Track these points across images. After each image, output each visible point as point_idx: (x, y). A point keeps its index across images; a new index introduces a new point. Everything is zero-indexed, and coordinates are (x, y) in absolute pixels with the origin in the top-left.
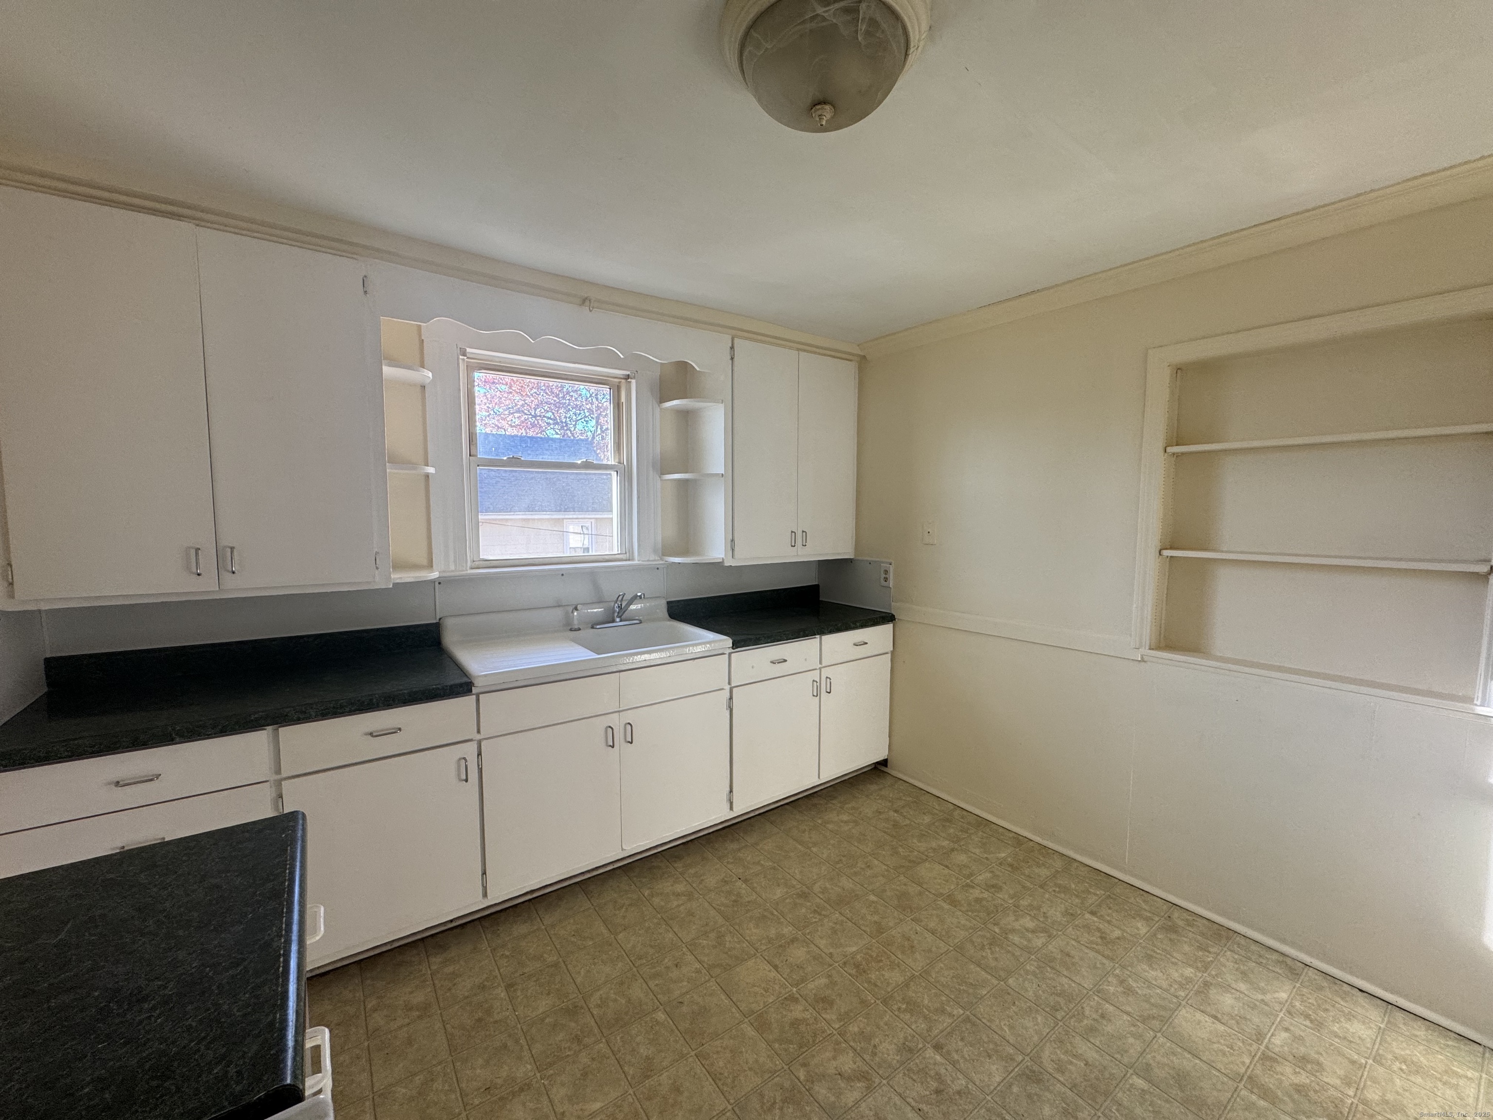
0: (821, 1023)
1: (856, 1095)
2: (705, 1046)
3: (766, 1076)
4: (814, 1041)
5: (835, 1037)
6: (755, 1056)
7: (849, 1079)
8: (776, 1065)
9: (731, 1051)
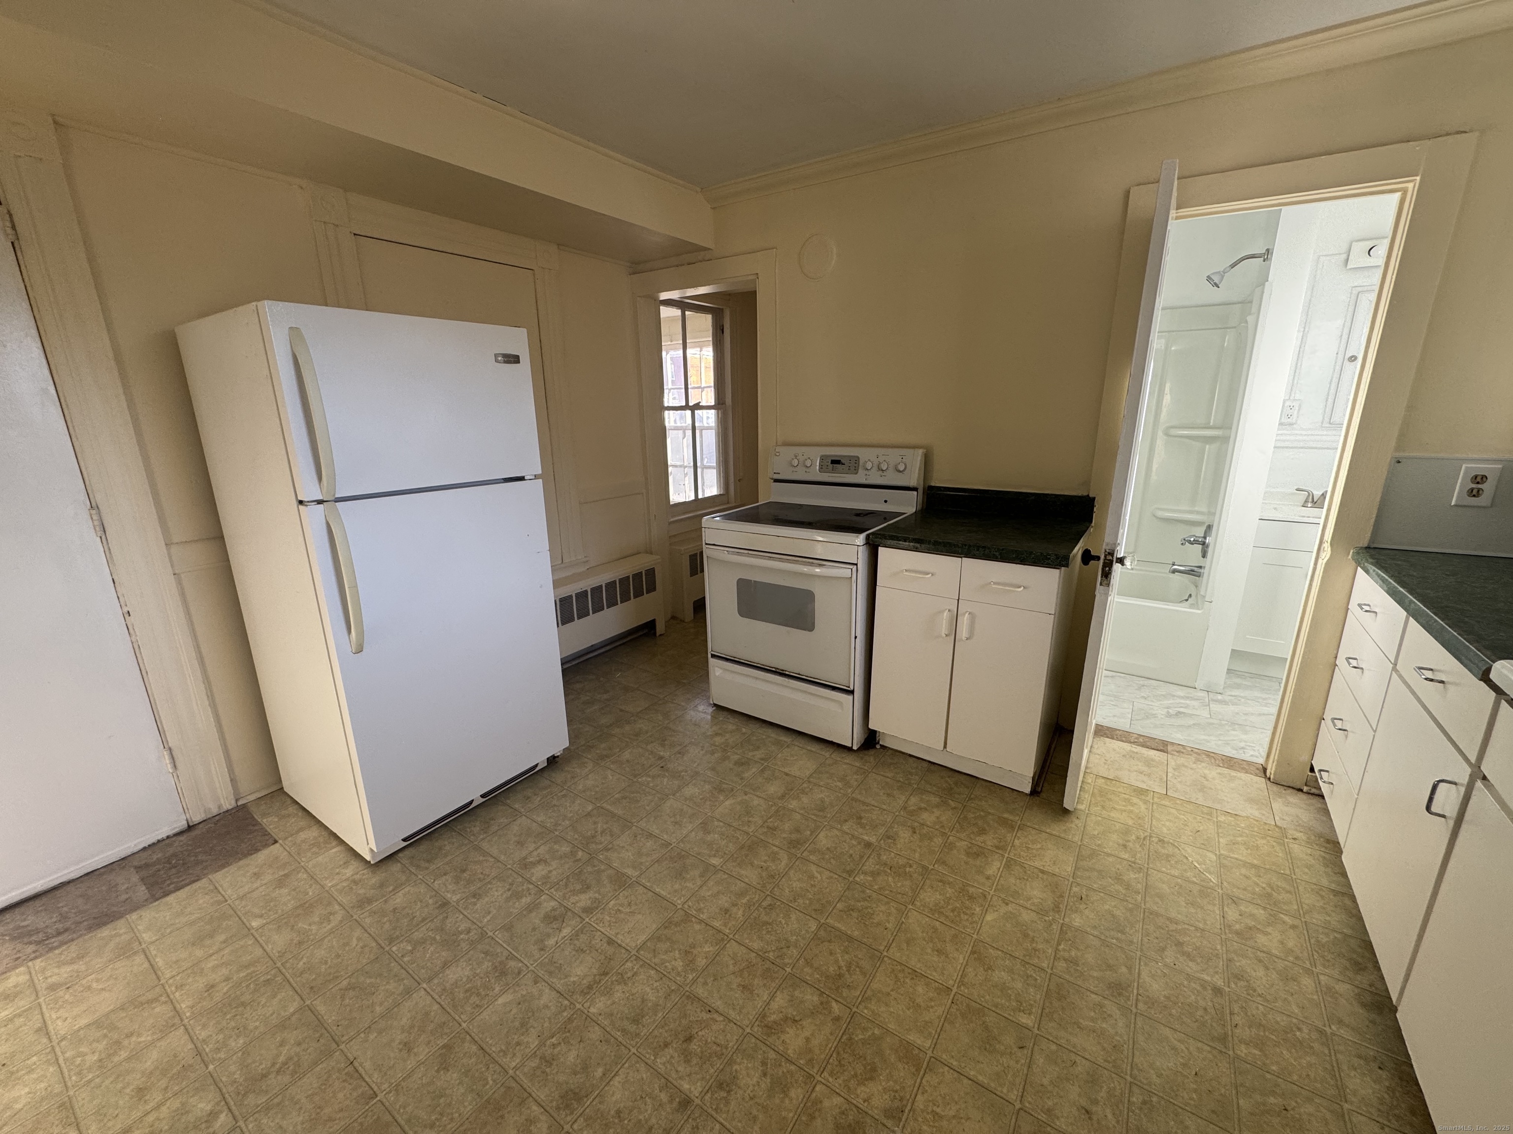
0: (840, 1085)
1: (774, 1006)
2: (950, 1001)
3: (869, 993)
4: (838, 1053)
5: (815, 1071)
6: (892, 1010)
7: (786, 1019)
8: (866, 1008)
9: (919, 1006)
